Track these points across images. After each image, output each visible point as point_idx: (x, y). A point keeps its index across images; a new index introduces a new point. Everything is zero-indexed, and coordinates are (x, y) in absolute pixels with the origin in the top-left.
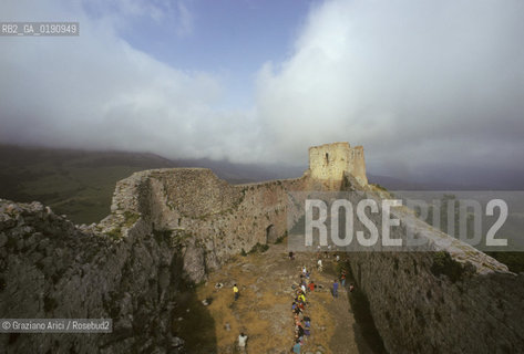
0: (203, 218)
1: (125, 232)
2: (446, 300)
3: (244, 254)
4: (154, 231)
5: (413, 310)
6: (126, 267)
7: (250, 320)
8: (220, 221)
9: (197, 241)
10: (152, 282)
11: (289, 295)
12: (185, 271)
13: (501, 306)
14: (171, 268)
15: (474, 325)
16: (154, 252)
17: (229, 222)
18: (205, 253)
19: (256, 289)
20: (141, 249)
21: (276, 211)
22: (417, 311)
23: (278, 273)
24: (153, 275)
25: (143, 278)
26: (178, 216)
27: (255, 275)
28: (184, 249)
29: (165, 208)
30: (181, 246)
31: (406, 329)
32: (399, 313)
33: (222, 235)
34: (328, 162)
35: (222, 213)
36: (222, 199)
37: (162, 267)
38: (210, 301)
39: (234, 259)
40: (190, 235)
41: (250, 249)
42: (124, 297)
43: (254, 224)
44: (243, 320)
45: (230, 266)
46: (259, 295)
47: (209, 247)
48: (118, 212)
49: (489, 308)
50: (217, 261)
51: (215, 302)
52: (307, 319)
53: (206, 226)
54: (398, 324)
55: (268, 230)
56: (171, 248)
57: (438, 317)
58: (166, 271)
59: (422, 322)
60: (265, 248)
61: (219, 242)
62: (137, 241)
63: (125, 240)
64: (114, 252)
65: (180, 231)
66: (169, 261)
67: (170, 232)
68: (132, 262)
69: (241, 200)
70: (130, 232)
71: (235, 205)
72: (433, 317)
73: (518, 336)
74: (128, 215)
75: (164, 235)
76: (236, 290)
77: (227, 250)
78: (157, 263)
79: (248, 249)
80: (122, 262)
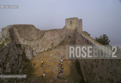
0: (32, 41)
1: (6, 44)
2: (99, 62)
3: (45, 51)
4: (16, 45)
5: (91, 65)
6: (7, 55)
7: (46, 69)
8: (37, 41)
9: (30, 47)
10: (16, 60)
11: (58, 63)
12: (26, 56)
13: (111, 63)
14: (22, 56)
15: (104, 67)
16: (16, 51)
17: (40, 42)
18: (33, 51)
19: (48, 61)
20: (12, 50)
21: (55, 39)
22: (92, 65)
23: (55, 57)
24: (16, 58)
25: (13, 58)
26: (23, 40)
27: (48, 57)
28: (26, 50)
29: (19, 37)
30: (25, 49)
31: (88, 70)
32: (87, 66)
33: (38, 46)
34: (71, 24)
35: (38, 39)
36: (37, 34)
37: (19, 55)
38: (34, 65)
39: (42, 53)
40: (28, 46)
41: (47, 50)
42: (7, 64)
43: (48, 42)
44: (44, 69)
45: (40, 55)
46: (49, 63)
47: (34, 49)
48: (3, 38)
49: (109, 63)
50: (36, 53)
51: (36, 65)
52: (62, 69)
53: (32, 43)
54: (86, 69)
55: (52, 44)
56: (22, 50)
57: (97, 66)
58: (21, 56)
59: (92, 68)
60: (51, 50)
61: (37, 48)
62: (10, 47)
63: (6, 47)
64: (2, 50)
65: (24, 44)
66: (21, 54)
67: (21, 45)
68: (9, 54)
69: (44, 35)
70: (7, 44)
71: (42, 37)
72: (95, 66)
73: (114, 69)
74: (6, 39)
75: (19, 46)
76: (42, 62)
77: (39, 50)
78: (17, 54)
79: (46, 50)
80: (5, 54)
